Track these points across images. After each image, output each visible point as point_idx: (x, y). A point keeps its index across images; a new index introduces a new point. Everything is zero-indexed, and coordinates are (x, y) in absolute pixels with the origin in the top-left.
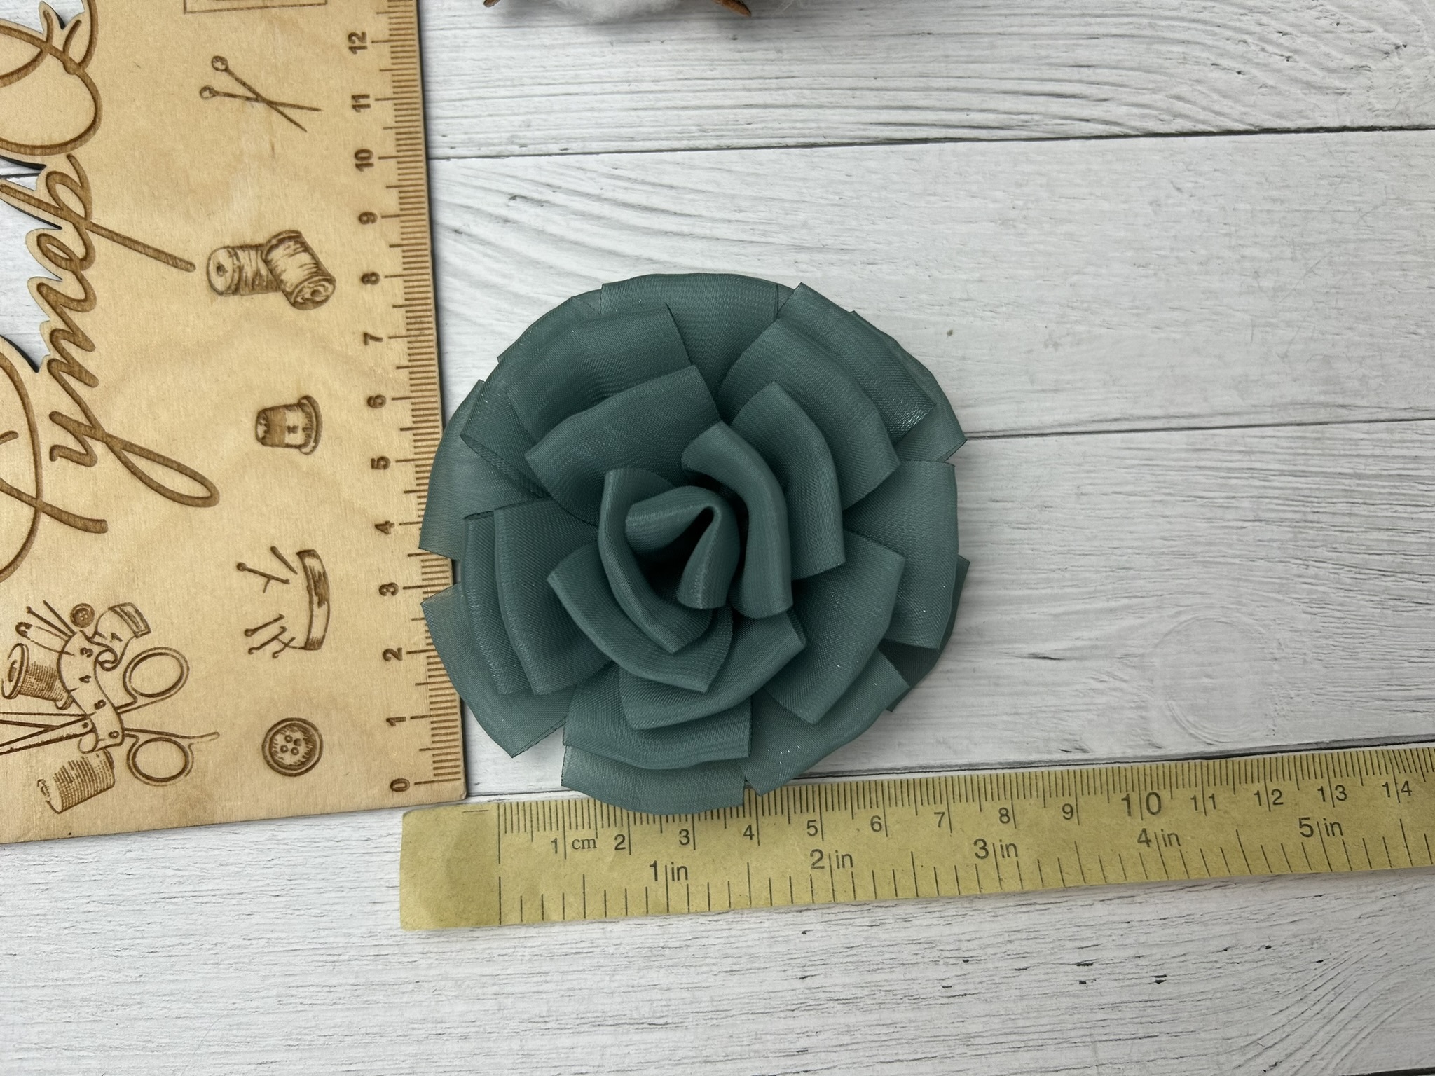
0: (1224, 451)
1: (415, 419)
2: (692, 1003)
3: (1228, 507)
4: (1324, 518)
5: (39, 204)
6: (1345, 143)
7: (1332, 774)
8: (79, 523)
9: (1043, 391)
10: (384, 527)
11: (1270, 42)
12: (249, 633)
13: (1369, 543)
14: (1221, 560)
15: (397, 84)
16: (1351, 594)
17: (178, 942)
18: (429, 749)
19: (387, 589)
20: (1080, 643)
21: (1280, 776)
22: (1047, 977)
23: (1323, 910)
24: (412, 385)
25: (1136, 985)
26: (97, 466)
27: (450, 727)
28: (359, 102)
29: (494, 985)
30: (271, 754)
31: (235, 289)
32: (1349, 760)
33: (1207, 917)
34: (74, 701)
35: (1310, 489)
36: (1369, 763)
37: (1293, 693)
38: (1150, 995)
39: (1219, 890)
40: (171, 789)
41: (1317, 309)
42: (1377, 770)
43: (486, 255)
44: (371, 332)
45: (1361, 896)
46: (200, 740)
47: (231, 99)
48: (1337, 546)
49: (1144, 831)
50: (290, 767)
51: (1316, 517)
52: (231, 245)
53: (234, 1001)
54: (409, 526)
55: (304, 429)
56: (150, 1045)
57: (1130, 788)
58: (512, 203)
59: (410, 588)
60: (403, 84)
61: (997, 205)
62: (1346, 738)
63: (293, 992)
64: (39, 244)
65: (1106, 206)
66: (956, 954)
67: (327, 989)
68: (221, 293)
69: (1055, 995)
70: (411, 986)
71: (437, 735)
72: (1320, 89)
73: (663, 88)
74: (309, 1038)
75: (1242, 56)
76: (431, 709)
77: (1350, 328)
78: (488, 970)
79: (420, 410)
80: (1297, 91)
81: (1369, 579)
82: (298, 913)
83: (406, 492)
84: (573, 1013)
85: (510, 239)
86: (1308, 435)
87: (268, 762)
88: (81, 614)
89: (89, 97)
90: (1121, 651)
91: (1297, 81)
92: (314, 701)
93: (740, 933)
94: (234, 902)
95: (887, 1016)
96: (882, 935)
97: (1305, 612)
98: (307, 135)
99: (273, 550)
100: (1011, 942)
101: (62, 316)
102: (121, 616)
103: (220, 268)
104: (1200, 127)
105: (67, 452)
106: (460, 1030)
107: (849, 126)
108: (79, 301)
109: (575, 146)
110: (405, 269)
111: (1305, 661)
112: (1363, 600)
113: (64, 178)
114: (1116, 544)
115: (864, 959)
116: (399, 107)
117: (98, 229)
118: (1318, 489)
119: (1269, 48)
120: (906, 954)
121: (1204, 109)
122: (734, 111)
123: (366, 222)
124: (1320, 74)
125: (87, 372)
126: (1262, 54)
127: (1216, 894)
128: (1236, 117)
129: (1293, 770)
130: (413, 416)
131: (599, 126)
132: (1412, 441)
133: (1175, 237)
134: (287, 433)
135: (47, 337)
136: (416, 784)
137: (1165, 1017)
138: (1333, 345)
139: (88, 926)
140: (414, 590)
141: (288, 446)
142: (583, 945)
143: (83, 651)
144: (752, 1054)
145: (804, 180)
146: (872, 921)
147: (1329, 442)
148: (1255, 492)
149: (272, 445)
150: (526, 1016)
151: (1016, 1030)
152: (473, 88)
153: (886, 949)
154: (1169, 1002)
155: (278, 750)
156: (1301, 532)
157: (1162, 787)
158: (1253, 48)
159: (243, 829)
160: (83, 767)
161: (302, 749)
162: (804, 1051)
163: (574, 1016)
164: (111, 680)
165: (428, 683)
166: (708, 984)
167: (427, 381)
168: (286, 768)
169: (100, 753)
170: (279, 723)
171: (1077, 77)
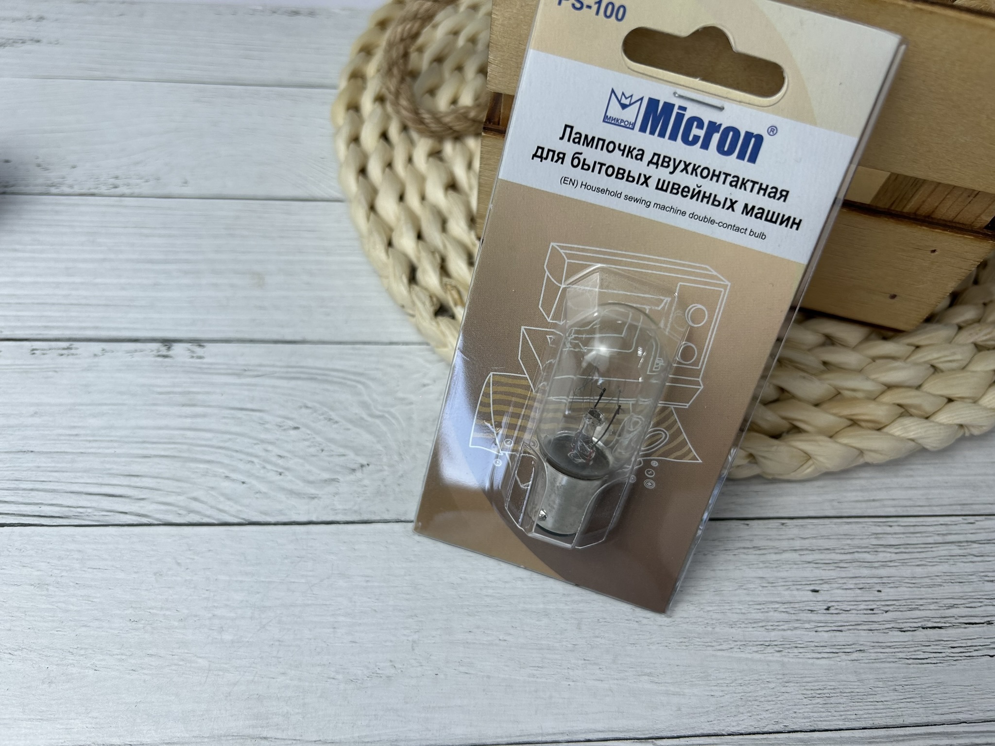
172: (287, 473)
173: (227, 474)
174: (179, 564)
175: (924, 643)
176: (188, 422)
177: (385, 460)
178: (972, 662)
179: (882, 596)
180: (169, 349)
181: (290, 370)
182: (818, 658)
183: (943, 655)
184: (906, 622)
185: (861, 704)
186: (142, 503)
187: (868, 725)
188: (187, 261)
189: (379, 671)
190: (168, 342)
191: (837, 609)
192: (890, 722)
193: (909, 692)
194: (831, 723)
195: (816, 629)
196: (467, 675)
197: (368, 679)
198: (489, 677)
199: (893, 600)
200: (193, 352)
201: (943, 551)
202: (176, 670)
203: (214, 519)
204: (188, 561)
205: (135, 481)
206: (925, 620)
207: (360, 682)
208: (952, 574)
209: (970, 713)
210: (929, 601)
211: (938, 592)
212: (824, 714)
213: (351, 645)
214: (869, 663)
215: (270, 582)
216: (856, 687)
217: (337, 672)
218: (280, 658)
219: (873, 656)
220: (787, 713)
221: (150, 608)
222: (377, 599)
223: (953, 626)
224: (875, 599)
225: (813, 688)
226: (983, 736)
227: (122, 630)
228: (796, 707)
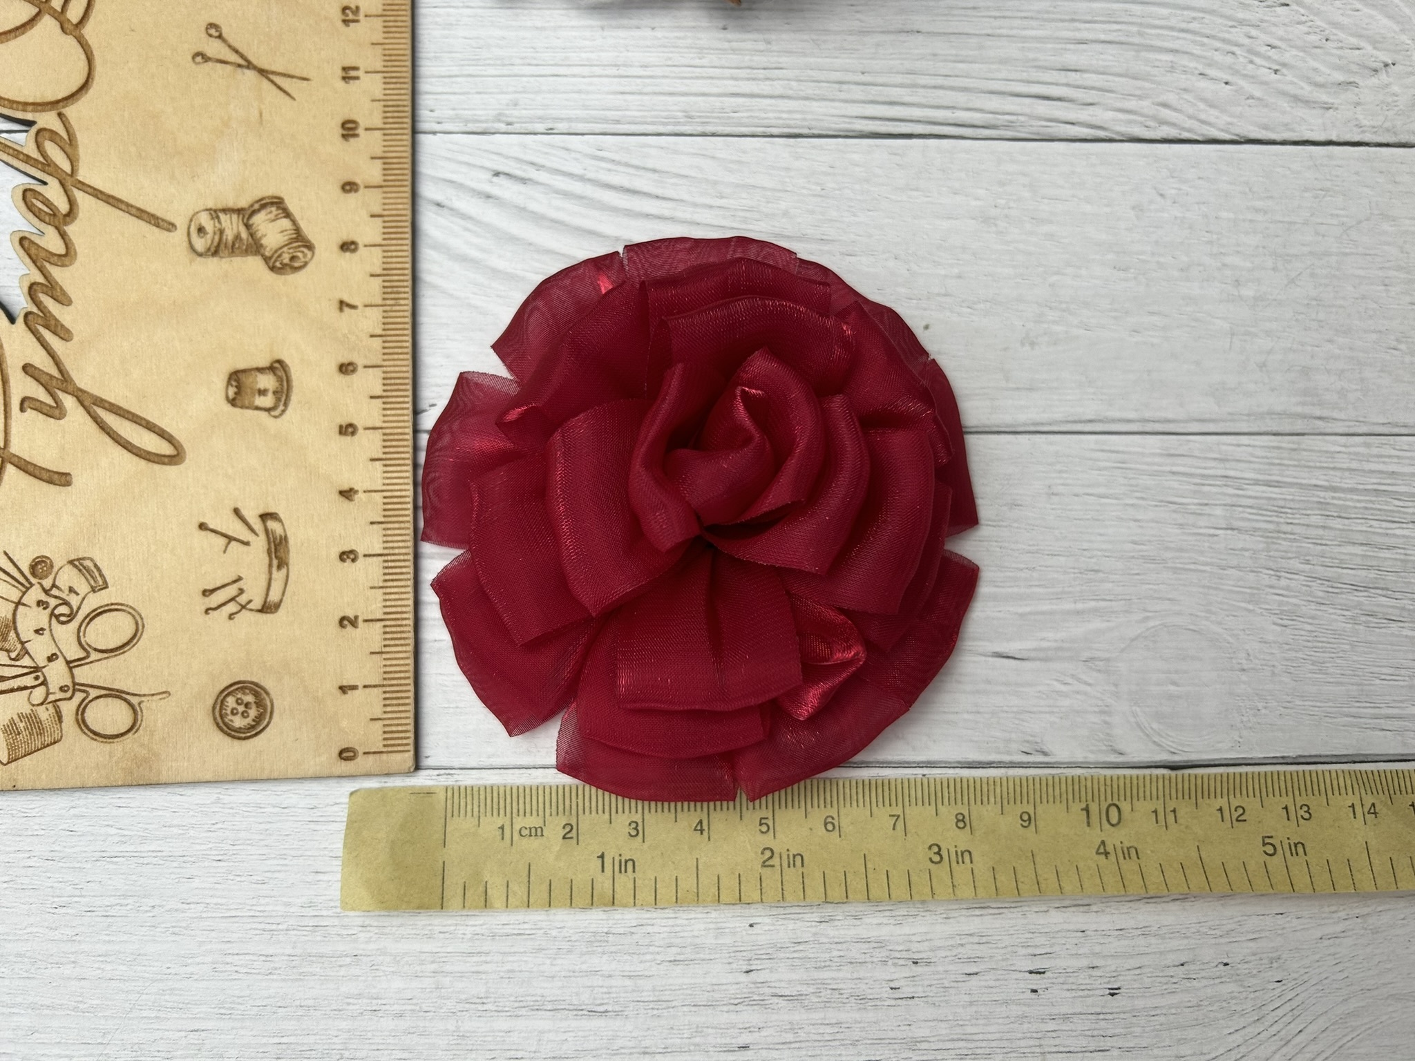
0: (1199, 458)
1: (386, 388)
2: (634, 991)
3: (1200, 514)
4: (1297, 529)
5: (28, 159)
6: (1330, 157)
7: (1297, 792)
8: (45, 476)
9: (1018, 389)
10: (347, 494)
11: (1258, 54)
12: (206, 593)
13: (1343, 557)
14: (1192, 567)
15: (388, 58)
16: (1323, 607)
17: (117, 901)
18: (380, 719)
19: (347, 556)
20: (1045, 644)
21: (1244, 792)
22: (997, 983)
23: (1283, 928)
24: (384, 354)
25: (1088, 996)
26: (66, 419)
27: (402, 698)
28: (349, 73)
29: (433, 962)
30: (221, 716)
31: (215, 251)
32: (1315, 779)
33: (1164, 930)
34: (27, 653)
35: (1285, 499)
36: (1335, 783)
37: (1260, 705)
38: (1103, 1007)
39: (1178, 903)
40: (118, 747)
41: (1297, 320)
42: (1343, 791)
43: (467, 229)
44: (347, 299)
45: (1323, 915)
46: (150, 698)
47: (223, 65)
48: (1310, 558)
49: (1103, 843)
50: (239, 730)
51: (1289, 528)
52: (214, 208)
53: (169, 965)
54: (373, 494)
55: (275, 393)
56: (81, 1006)
57: (1090, 797)
58: (495, 179)
59: (370, 556)
60: (393, 58)
61: (978, 203)
62: (1313, 753)
63: (229, 959)
64: (24, 198)
65: (1088, 208)
66: (905, 955)
67: (264, 958)
68: (200, 255)
69: (1006, 1002)
70: (348, 960)
71: (389, 705)
72: (1307, 103)
73: (651, 74)
74: (242, 1007)
75: (1230, 68)
76: (385, 679)
77: (1330, 341)
78: (429, 947)
79: (391, 378)
80: (1284, 104)
81: (1342, 593)
82: (239, 879)
83: (373, 460)
84: (511, 995)
85: (490, 214)
86: (1284, 445)
87: (217, 724)
88: (40, 566)
89: (83, 57)
90: (1086, 655)
91: (1284, 94)
92: (268, 664)
93: (685, 922)
94: (175, 864)
95: (832, 1016)
96: (830, 931)
97: (1275, 624)
98: (295, 103)
99: (237, 512)
100: (962, 945)
101: (41, 270)
102: (80, 570)
103: (201, 230)
104: (1186, 135)
105: (38, 404)
106: (396, 1007)
107: (835, 119)
108: (60, 256)
109: (562, 127)
110: (384, 239)
111: (1273, 674)
112: (1335, 614)
113: (53, 135)
114: (1085, 546)
115: (812, 956)
116: (388, 80)
117: (83, 186)
118: (1292, 500)
119: (1258, 60)
120: (855, 952)
121: (1190, 117)
122: (721, 99)
123: (350, 191)
124: (1308, 88)
125: (62, 326)
126: (1250, 66)
127: (1174, 907)
128: (1222, 127)
129: (1257, 786)
130: (384, 385)
131: (586, 107)
132: (1390, 457)
133: (1157, 242)
134: (257, 396)
135: (26, 289)
136: (365, 753)
137: (1117, 1031)
138: (1312, 357)
139: (26, 881)
140: (375, 558)
141: (258, 408)
142: (526, 926)
143: (39, 603)
144: (692, 1048)
145: (787, 169)
146: (821, 917)
147: (1305, 453)
148: (1229, 501)
149: (242, 407)
150: (463, 997)
151: (964, 1037)
152: (463, 65)
153: (834, 946)
154: (1122, 1016)
155: (229, 712)
156: (1273, 543)
157: (1122, 798)
158: (1241, 59)
159: (188, 791)
160: (32, 720)
161: (253, 712)
162: (745, 1047)
163: (513, 999)
164: (65, 634)
165: (382, 653)
166: (651, 973)
167: (400, 351)
168: (235, 731)
169: (50, 706)
170: (231, 685)
171: (1064, 81)
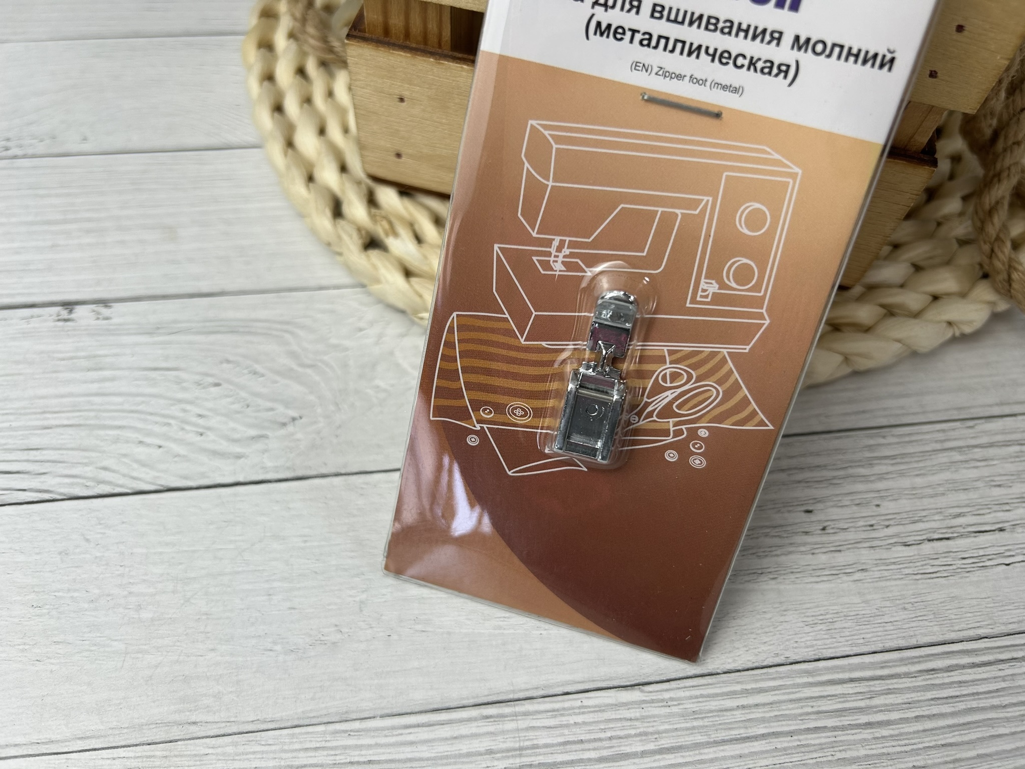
172: (209, 433)
173: (141, 438)
174: (87, 540)
175: (932, 557)
176: (94, 387)
177: (319, 410)
178: (987, 572)
179: (882, 510)
180: (71, 312)
181: (208, 324)
182: (817, 582)
183: (954, 567)
184: (910, 536)
185: (868, 627)
186: (43, 478)
187: (879, 649)
188: (89, 220)
189: (323, 638)
190: (69, 305)
191: (833, 528)
192: (902, 643)
193: (919, 609)
194: (837, 650)
195: (813, 551)
196: (424, 634)
197: (311, 647)
198: (449, 633)
199: (894, 514)
200: (98, 313)
201: (943, 458)
202: (87, 657)
203: (127, 488)
204: (99, 536)
205: (33, 455)
206: (930, 532)
207: (302, 651)
208: (954, 482)
209: (990, 627)
210: (932, 511)
211: (941, 502)
212: (828, 641)
213: (289, 612)
214: (873, 582)
215: (194, 551)
216: (860, 609)
217: (275, 643)
218: (208, 633)
219: (877, 574)
220: (787, 643)
221: (55, 591)
222: (317, 560)
223: (961, 536)
224: (873, 514)
225: (814, 614)
226: (1007, 651)
227: (23, 617)
228: (797, 636)
